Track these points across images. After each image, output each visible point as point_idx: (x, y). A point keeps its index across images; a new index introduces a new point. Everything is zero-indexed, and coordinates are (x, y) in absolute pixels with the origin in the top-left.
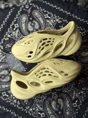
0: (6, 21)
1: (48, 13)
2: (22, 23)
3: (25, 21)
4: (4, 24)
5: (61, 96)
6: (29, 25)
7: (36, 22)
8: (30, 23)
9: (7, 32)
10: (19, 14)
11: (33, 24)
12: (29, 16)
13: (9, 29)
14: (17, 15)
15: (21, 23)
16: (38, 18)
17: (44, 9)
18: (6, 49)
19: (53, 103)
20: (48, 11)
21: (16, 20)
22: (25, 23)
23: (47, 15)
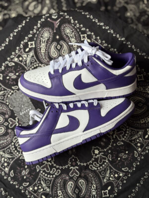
0: (15, 34)
1: (88, 33)
2: (41, 43)
3: (46, 39)
4: (11, 39)
5: (85, 175)
6: (53, 46)
7: (64, 45)
8: (55, 44)
9: (13, 53)
10: (39, 25)
11: (59, 47)
12: (55, 31)
13: (18, 48)
14: (35, 27)
15: (40, 41)
16: (69, 38)
17: (82, 25)
18: (7, 81)
19: (69, 183)
20: (88, 30)
21: (31, 36)
22: (47, 42)
23: (86, 35)
